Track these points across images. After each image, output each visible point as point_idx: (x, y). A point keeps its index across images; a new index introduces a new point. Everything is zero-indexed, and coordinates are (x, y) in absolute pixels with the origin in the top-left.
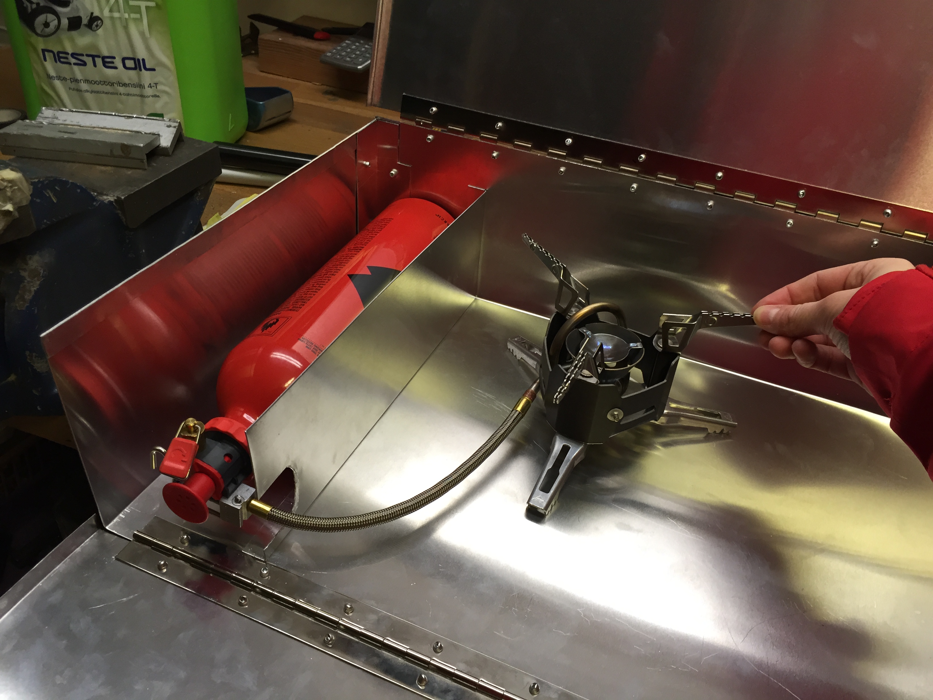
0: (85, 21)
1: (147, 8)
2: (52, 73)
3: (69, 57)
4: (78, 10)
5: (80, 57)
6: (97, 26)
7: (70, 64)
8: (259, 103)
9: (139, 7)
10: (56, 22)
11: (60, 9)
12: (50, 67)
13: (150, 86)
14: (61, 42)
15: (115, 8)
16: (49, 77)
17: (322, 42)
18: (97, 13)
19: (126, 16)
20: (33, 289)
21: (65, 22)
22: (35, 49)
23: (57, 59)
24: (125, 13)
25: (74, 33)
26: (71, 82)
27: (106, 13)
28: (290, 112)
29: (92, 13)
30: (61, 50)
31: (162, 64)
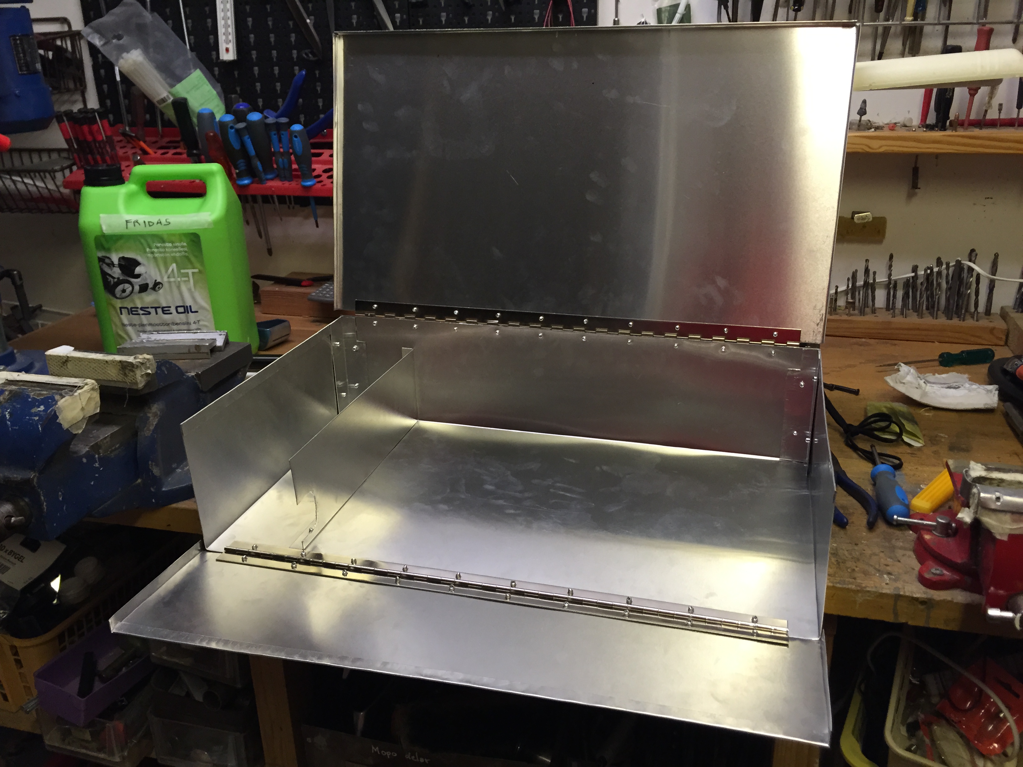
0: (151, 286)
1: (193, 273)
2: (126, 322)
3: (139, 310)
4: (146, 279)
5: (147, 310)
6: (159, 288)
7: (139, 314)
8: (266, 329)
9: (188, 273)
10: (131, 289)
11: (133, 280)
12: (125, 318)
13: (195, 323)
14: (133, 301)
15: (171, 276)
16: (124, 325)
17: (308, 288)
18: (159, 280)
19: (179, 279)
20: (155, 423)
21: (137, 288)
22: (114, 308)
23: (130, 312)
24: (178, 277)
25: (143, 294)
26: (139, 326)
27: (165, 279)
28: (288, 334)
29: (156, 280)
30: (133, 306)
31: (202, 308)
